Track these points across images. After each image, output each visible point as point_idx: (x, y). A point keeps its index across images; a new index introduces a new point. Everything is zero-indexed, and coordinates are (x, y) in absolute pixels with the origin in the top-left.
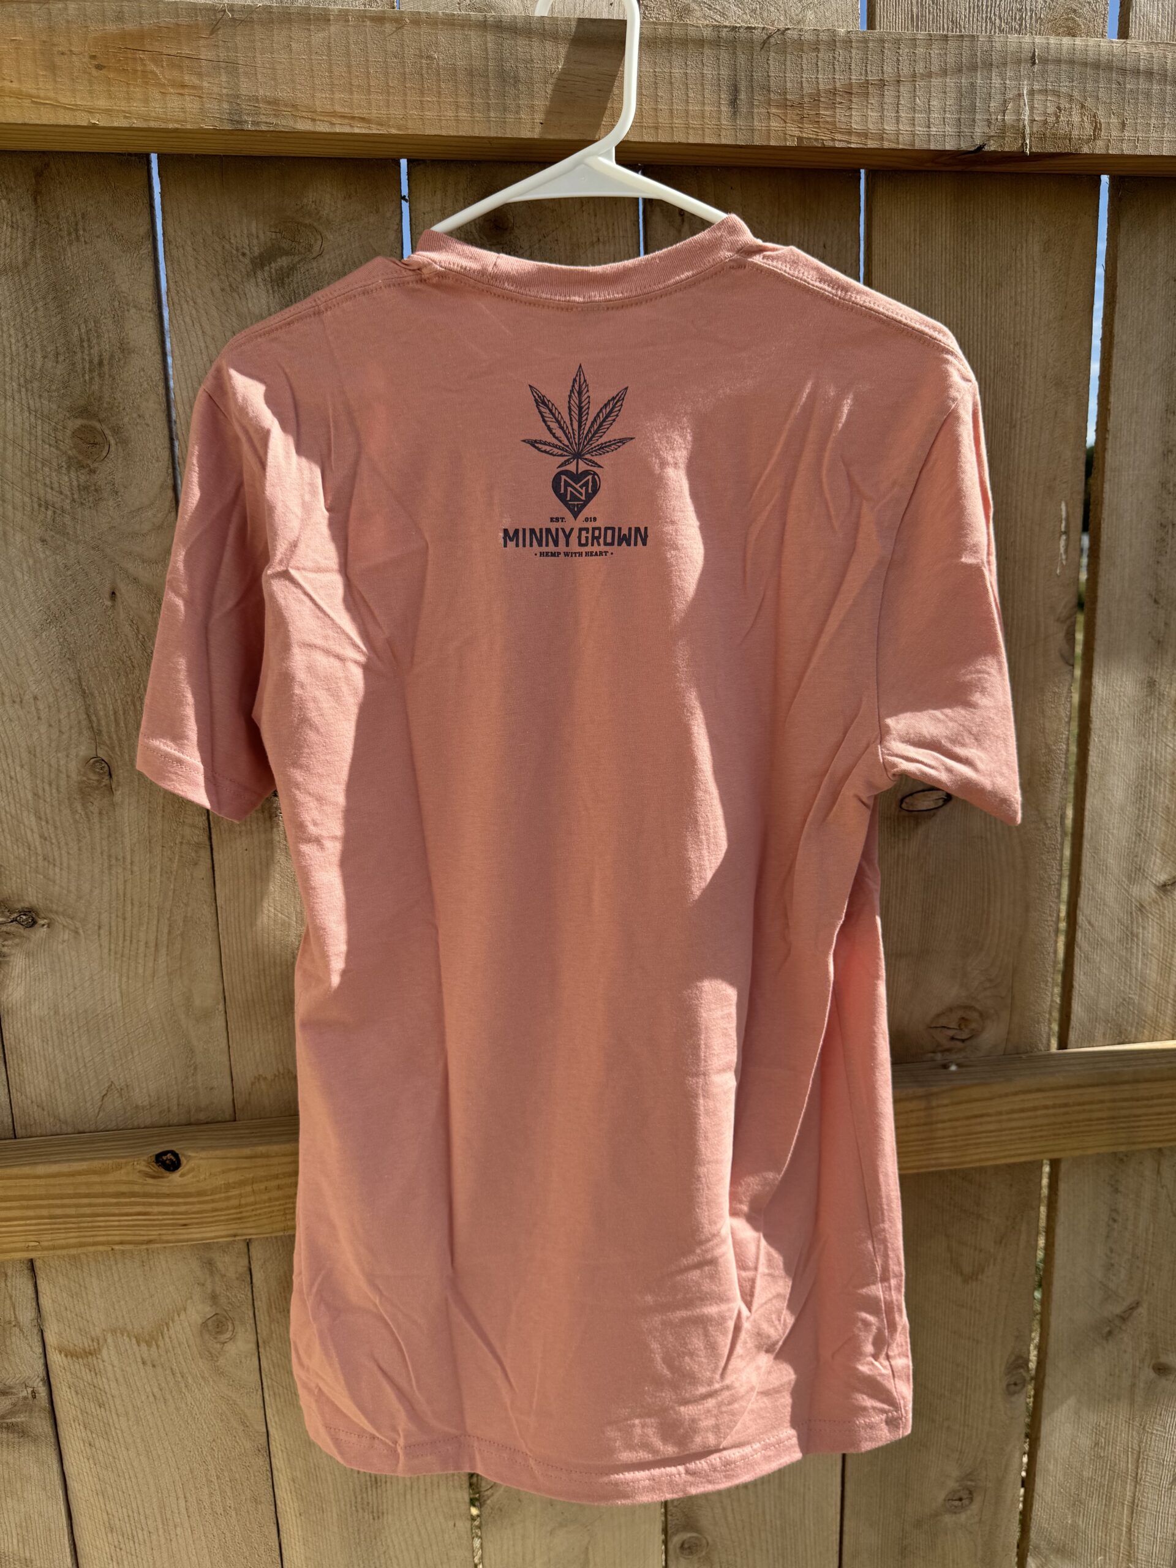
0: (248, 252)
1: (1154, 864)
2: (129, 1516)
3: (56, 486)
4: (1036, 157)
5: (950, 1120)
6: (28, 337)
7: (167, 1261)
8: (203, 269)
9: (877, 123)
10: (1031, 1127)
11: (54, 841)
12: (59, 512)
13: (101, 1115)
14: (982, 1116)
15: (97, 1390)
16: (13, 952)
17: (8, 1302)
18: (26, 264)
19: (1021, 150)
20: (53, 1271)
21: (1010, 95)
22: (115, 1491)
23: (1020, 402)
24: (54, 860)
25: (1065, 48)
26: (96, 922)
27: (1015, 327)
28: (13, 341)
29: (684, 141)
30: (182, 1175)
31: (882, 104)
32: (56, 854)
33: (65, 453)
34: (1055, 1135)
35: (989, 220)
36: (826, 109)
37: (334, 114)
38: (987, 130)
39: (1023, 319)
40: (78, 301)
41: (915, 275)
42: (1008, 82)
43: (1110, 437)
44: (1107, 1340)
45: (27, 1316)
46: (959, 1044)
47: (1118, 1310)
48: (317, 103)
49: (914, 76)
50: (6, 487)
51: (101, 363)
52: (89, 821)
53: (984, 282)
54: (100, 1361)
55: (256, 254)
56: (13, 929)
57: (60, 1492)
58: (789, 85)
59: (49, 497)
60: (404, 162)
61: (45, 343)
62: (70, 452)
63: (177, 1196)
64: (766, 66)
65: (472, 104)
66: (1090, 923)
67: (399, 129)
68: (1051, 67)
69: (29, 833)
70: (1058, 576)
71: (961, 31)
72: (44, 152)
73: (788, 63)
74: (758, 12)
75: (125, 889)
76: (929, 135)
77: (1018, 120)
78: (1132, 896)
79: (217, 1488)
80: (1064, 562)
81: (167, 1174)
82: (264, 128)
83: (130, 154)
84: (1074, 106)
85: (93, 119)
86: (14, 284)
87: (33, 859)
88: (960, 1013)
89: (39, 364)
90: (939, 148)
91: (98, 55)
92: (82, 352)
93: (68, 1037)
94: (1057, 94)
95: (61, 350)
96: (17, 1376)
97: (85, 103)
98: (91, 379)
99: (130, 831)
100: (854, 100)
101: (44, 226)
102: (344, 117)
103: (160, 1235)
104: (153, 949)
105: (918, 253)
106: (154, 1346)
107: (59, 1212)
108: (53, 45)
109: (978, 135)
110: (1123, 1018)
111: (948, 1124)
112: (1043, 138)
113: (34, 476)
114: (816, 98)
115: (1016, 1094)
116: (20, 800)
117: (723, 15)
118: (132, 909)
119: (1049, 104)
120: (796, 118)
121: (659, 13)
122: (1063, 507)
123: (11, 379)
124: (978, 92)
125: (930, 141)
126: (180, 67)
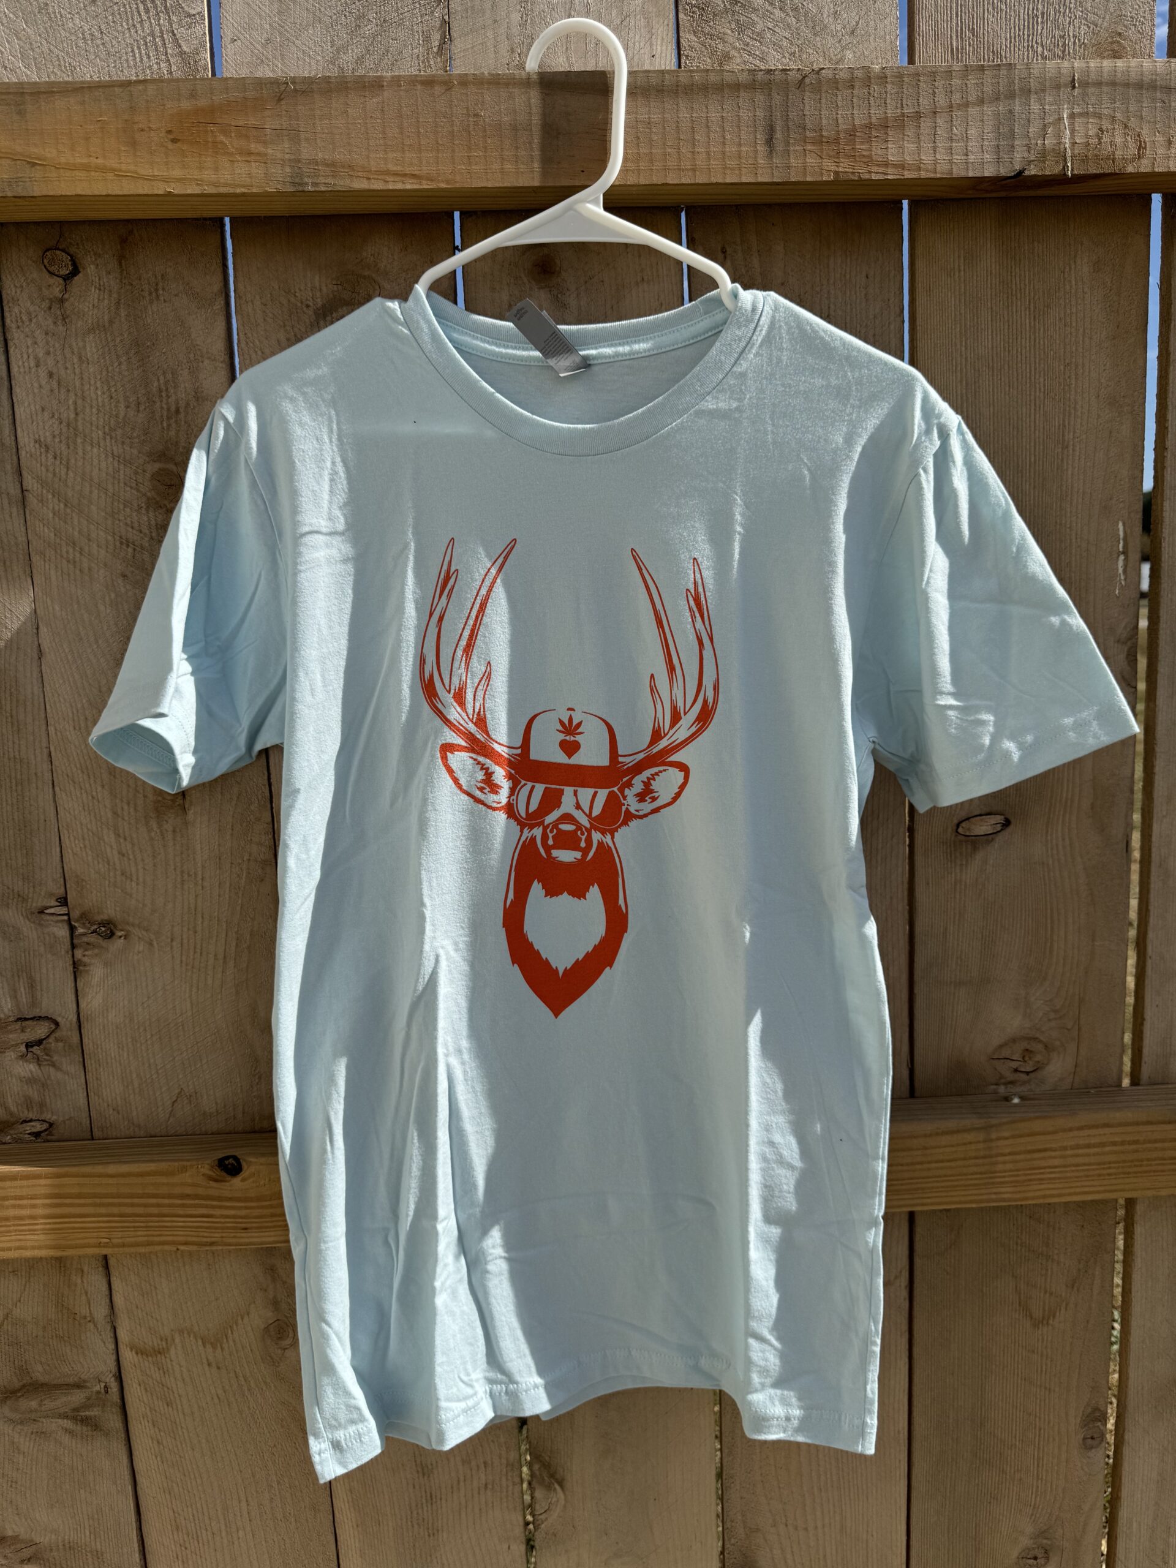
0: (311, 304)
2: (193, 1516)
3: (136, 525)
4: (1078, 179)
5: (1010, 1154)
6: (113, 389)
7: (231, 1266)
8: (271, 321)
9: (914, 154)
10: (1099, 1164)
11: (131, 857)
12: (139, 549)
13: (172, 1119)
14: (1045, 1150)
15: (166, 1389)
16: (93, 961)
17: (84, 1297)
18: (111, 322)
19: (1062, 173)
20: (126, 1270)
21: (1050, 119)
22: (181, 1489)
23: (1072, 423)
24: (131, 875)
25: (1106, 70)
26: (169, 934)
27: (1064, 348)
29: (720, 181)
30: (243, 1180)
31: (918, 135)
32: (133, 869)
33: (145, 495)
34: (1124, 1173)
35: (1036, 244)
36: (862, 143)
37: (388, 173)
38: (1026, 155)
39: (1073, 339)
40: (157, 354)
41: (960, 301)
42: (1047, 107)
45: (100, 1311)
46: (1024, 1077)
48: (372, 163)
49: (951, 106)
50: (92, 527)
51: (177, 411)
52: (163, 838)
53: (1032, 305)
54: (168, 1360)
55: (319, 306)
56: (92, 940)
57: (130, 1487)
58: (824, 122)
59: (131, 536)
61: (128, 394)
62: (149, 494)
63: (238, 1200)
64: (801, 105)
65: (516, 156)
66: (1161, 954)
67: (448, 183)
68: (1091, 90)
69: (108, 850)
70: (1118, 597)
71: (1002, 61)
72: (128, 221)
73: (823, 101)
74: (797, 55)
75: (196, 903)
76: (967, 163)
77: (1059, 144)
79: (277, 1494)
80: (1123, 583)
81: (228, 1178)
82: (323, 189)
83: (205, 219)
84: (1116, 127)
85: (169, 187)
86: (101, 342)
87: (112, 874)
88: (1025, 1045)
89: (122, 414)
90: (978, 175)
91: (174, 129)
92: (161, 401)
93: (141, 1044)
94: (1098, 116)
95: (142, 400)
96: (92, 1370)
97: (161, 174)
98: (169, 425)
99: (201, 849)
100: (890, 133)
101: (128, 287)
102: (397, 174)
103: (222, 1237)
104: (221, 961)
105: (962, 279)
106: (219, 1349)
107: (129, 1210)
108: (135, 123)
109: (1017, 160)
111: (1007, 1158)
112: (1085, 159)
113: (116, 516)
114: (851, 134)
115: (1081, 1128)
116: (101, 817)
117: (762, 59)
118: (202, 923)
119: (1090, 126)
120: (832, 153)
121: (700, 61)
122: (1121, 525)
123: (97, 427)
124: (1017, 118)
125: (967, 169)
126: (247, 137)
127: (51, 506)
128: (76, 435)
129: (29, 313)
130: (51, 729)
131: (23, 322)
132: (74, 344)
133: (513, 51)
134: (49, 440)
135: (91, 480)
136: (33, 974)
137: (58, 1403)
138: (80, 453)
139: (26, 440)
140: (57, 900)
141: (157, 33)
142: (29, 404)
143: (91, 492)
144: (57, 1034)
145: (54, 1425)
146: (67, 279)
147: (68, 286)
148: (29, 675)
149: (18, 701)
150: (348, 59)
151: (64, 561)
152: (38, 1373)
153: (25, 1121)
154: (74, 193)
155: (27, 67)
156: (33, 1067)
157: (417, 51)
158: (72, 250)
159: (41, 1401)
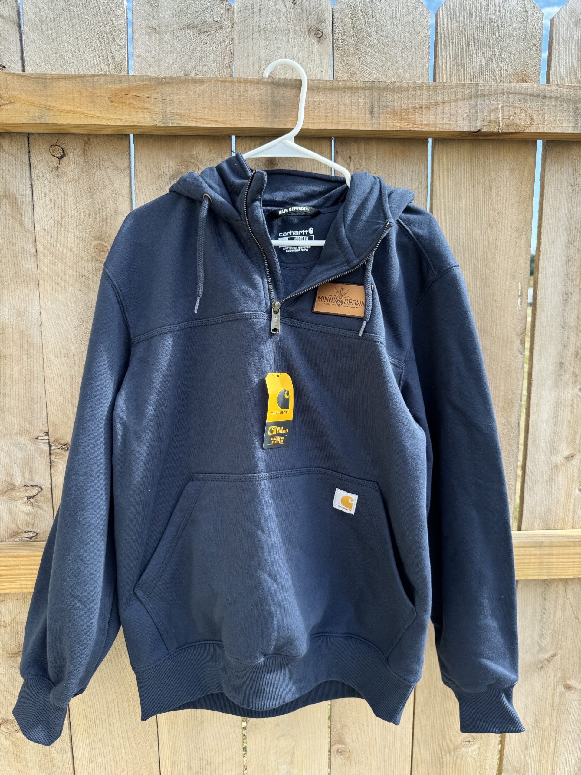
0: (168, 174)
1: (563, 447)
3: (86, 268)
4: (504, 134)
6: (78, 208)
8: (150, 180)
9: (434, 120)
12: (87, 279)
16: (59, 461)
18: (79, 178)
19: (498, 131)
21: (493, 108)
23: (500, 238)
25: (518, 88)
27: (498, 206)
28: (72, 209)
29: (350, 128)
31: (436, 113)
35: (486, 160)
36: (412, 115)
37: (205, 119)
38: (482, 123)
39: (501, 202)
40: (99, 193)
41: (453, 183)
42: (492, 102)
43: (541, 254)
44: (541, 671)
47: (546, 656)
48: (198, 115)
49: (450, 100)
50: (66, 268)
51: (106, 219)
53: (484, 186)
55: (171, 175)
56: (59, 451)
58: (396, 105)
59: (84, 273)
60: (233, 137)
61: (85, 210)
62: (92, 255)
64: (386, 97)
65: (261, 115)
66: (532, 472)
67: (231, 125)
68: (511, 96)
69: (68, 411)
70: (517, 315)
71: (474, 80)
72: (88, 134)
73: (395, 96)
74: (385, 74)
76: (457, 125)
77: (497, 119)
78: (552, 461)
80: (520, 309)
82: (176, 125)
83: (122, 135)
84: (522, 112)
85: (109, 122)
86: (74, 186)
87: (69, 422)
89: (82, 218)
90: (461, 130)
91: (112, 97)
92: (100, 214)
95: (91, 213)
97: (105, 116)
98: (103, 224)
100: (424, 111)
101: (87, 163)
102: (208, 120)
105: (454, 174)
108: (94, 93)
109: (478, 125)
110: (548, 518)
112: (508, 126)
113: (78, 264)
114: (407, 110)
116: (65, 397)
117: (370, 75)
119: (510, 111)
120: (398, 119)
121: (342, 75)
122: (520, 284)
123: (71, 225)
124: (479, 107)
125: (457, 128)
126: (143, 101)
127: (49, 258)
128: (61, 227)
129: (43, 173)
130: (45, 357)
131: (39, 177)
132: (62, 187)
133: (260, 67)
134: (49, 229)
135: (67, 247)
136: (32, 466)
138: (63, 235)
139: (39, 228)
140: (44, 433)
141: (104, 52)
142: (41, 213)
143: (67, 253)
144: (41, 493)
146: (60, 158)
147: (60, 162)
148: (36, 333)
149: (30, 344)
150: (188, 67)
151: (54, 283)
153: (25, 532)
154: (66, 123)
155: (47, 65)
156: (30, 508)
157: (219, 65)
158: (63, 146)
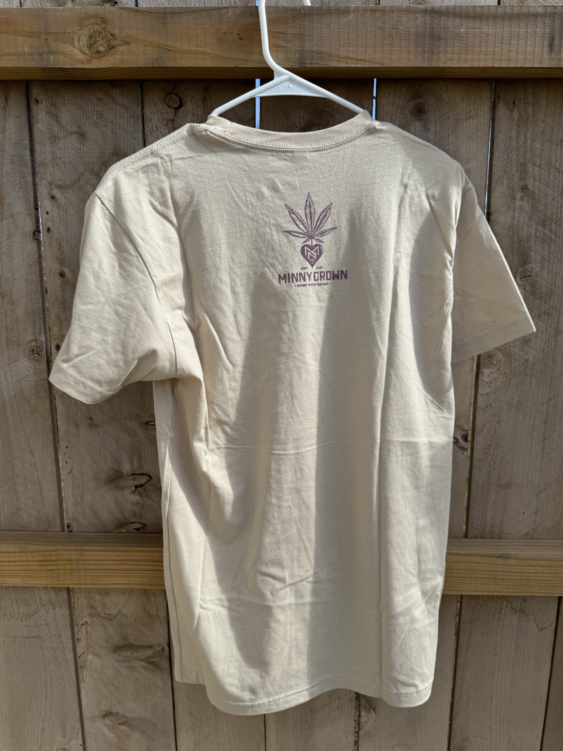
129: (157, 127)
131: (153, 131)
136: (141, 453)
137: (140, 654)
144: (150, 482)
145: (137, 664)
146: (177, 109)
147: (177, 114)
152: (132, 640)
153: (132, 523)
154: (188, 66)
156: (138, 497)
158: (180, 95)
159: (132, 652)
